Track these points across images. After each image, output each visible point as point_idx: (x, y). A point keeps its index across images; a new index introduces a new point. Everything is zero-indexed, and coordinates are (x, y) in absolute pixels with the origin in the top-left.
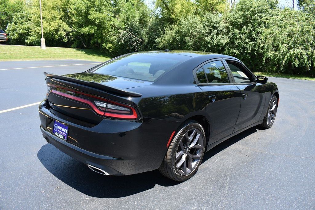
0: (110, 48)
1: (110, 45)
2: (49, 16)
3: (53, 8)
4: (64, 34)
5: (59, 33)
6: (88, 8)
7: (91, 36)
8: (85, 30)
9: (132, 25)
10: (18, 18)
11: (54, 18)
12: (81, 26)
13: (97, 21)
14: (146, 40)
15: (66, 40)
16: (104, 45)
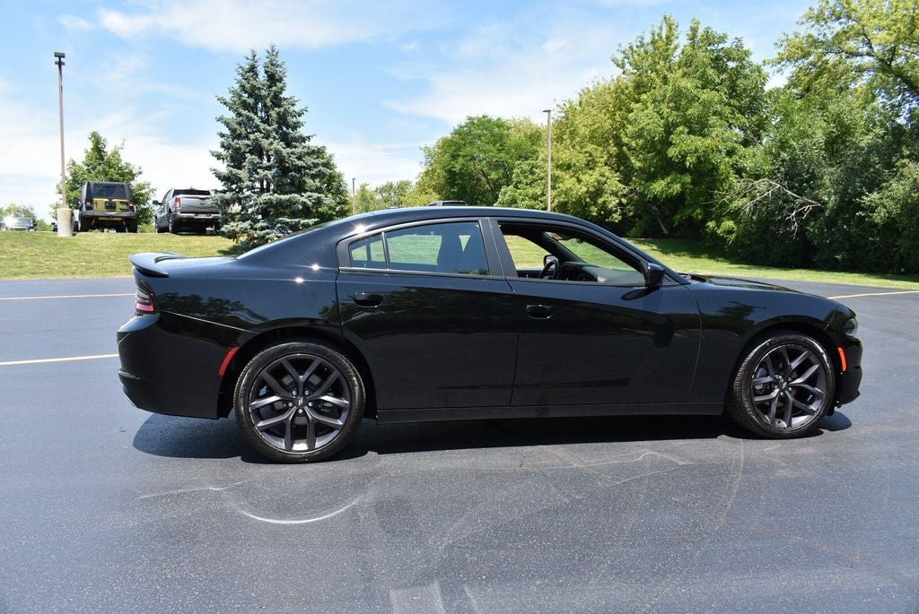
0: (730, 232)
1: (728, 224)
2: (580, 159)
3: (592, 139)
4: (613, 202)
5: (600, 201)
6: (669, 129)
7: (677, 202)
8: (658, 186)
9: (793, 160)
10: (523, 172)
11: (591, 165)
12: (652, 177)
13: (690, 161)
14: (832, 201)
15: (617, 217)
16: (711, 224)
